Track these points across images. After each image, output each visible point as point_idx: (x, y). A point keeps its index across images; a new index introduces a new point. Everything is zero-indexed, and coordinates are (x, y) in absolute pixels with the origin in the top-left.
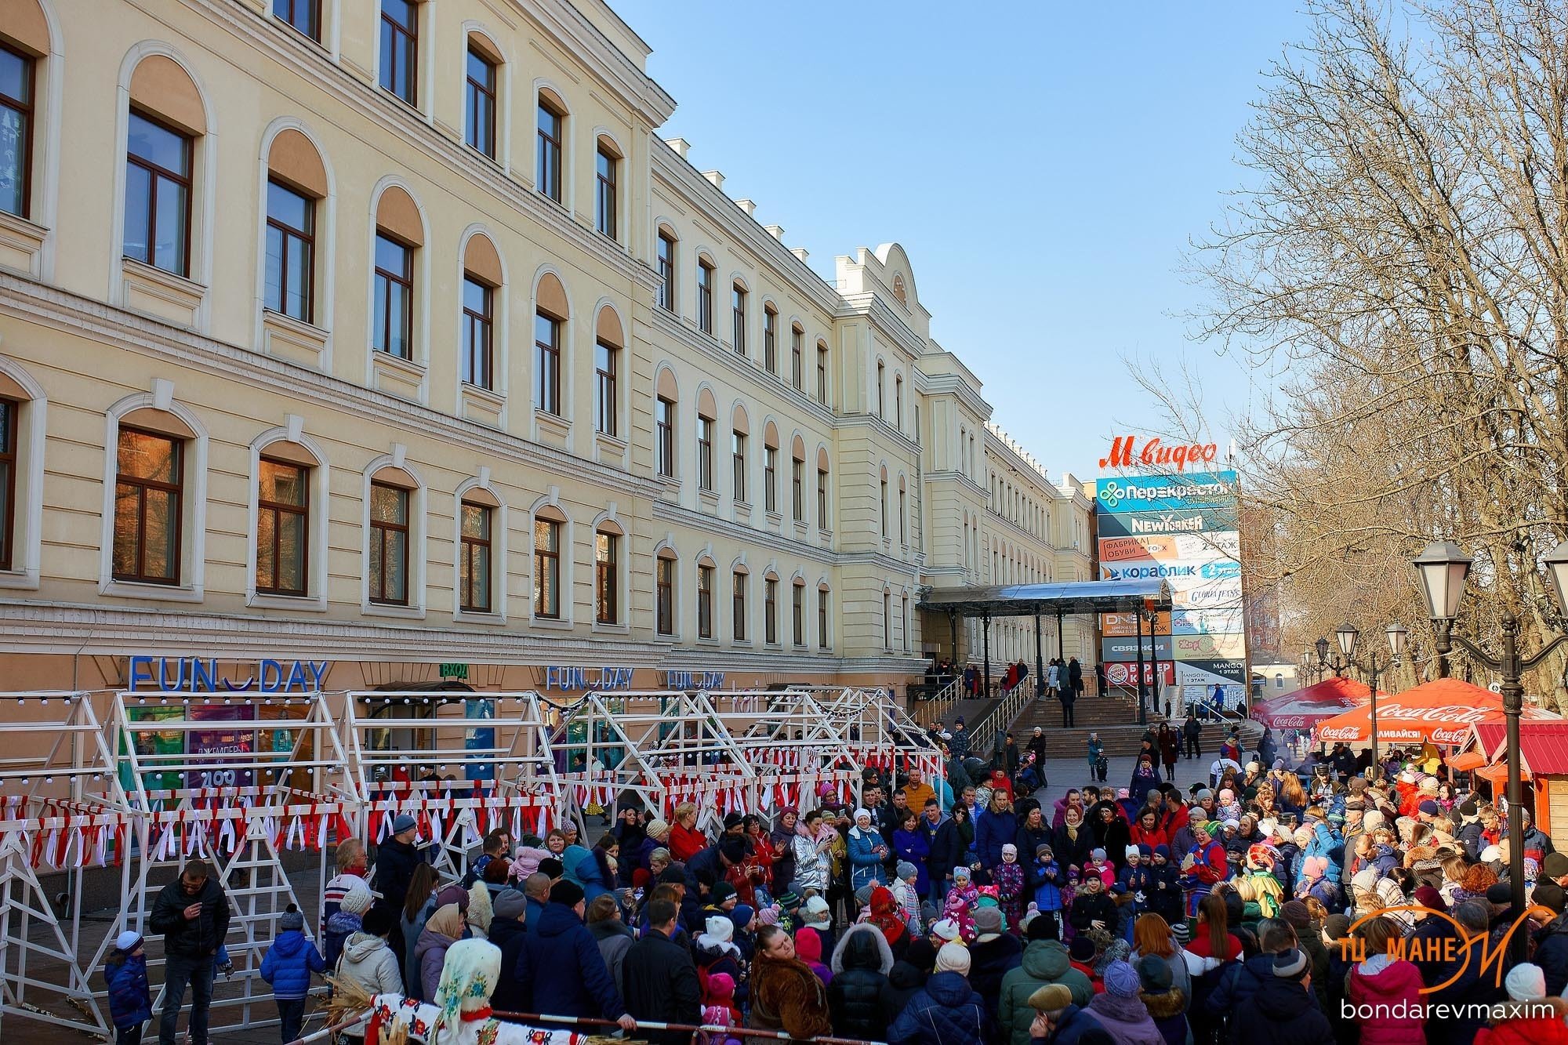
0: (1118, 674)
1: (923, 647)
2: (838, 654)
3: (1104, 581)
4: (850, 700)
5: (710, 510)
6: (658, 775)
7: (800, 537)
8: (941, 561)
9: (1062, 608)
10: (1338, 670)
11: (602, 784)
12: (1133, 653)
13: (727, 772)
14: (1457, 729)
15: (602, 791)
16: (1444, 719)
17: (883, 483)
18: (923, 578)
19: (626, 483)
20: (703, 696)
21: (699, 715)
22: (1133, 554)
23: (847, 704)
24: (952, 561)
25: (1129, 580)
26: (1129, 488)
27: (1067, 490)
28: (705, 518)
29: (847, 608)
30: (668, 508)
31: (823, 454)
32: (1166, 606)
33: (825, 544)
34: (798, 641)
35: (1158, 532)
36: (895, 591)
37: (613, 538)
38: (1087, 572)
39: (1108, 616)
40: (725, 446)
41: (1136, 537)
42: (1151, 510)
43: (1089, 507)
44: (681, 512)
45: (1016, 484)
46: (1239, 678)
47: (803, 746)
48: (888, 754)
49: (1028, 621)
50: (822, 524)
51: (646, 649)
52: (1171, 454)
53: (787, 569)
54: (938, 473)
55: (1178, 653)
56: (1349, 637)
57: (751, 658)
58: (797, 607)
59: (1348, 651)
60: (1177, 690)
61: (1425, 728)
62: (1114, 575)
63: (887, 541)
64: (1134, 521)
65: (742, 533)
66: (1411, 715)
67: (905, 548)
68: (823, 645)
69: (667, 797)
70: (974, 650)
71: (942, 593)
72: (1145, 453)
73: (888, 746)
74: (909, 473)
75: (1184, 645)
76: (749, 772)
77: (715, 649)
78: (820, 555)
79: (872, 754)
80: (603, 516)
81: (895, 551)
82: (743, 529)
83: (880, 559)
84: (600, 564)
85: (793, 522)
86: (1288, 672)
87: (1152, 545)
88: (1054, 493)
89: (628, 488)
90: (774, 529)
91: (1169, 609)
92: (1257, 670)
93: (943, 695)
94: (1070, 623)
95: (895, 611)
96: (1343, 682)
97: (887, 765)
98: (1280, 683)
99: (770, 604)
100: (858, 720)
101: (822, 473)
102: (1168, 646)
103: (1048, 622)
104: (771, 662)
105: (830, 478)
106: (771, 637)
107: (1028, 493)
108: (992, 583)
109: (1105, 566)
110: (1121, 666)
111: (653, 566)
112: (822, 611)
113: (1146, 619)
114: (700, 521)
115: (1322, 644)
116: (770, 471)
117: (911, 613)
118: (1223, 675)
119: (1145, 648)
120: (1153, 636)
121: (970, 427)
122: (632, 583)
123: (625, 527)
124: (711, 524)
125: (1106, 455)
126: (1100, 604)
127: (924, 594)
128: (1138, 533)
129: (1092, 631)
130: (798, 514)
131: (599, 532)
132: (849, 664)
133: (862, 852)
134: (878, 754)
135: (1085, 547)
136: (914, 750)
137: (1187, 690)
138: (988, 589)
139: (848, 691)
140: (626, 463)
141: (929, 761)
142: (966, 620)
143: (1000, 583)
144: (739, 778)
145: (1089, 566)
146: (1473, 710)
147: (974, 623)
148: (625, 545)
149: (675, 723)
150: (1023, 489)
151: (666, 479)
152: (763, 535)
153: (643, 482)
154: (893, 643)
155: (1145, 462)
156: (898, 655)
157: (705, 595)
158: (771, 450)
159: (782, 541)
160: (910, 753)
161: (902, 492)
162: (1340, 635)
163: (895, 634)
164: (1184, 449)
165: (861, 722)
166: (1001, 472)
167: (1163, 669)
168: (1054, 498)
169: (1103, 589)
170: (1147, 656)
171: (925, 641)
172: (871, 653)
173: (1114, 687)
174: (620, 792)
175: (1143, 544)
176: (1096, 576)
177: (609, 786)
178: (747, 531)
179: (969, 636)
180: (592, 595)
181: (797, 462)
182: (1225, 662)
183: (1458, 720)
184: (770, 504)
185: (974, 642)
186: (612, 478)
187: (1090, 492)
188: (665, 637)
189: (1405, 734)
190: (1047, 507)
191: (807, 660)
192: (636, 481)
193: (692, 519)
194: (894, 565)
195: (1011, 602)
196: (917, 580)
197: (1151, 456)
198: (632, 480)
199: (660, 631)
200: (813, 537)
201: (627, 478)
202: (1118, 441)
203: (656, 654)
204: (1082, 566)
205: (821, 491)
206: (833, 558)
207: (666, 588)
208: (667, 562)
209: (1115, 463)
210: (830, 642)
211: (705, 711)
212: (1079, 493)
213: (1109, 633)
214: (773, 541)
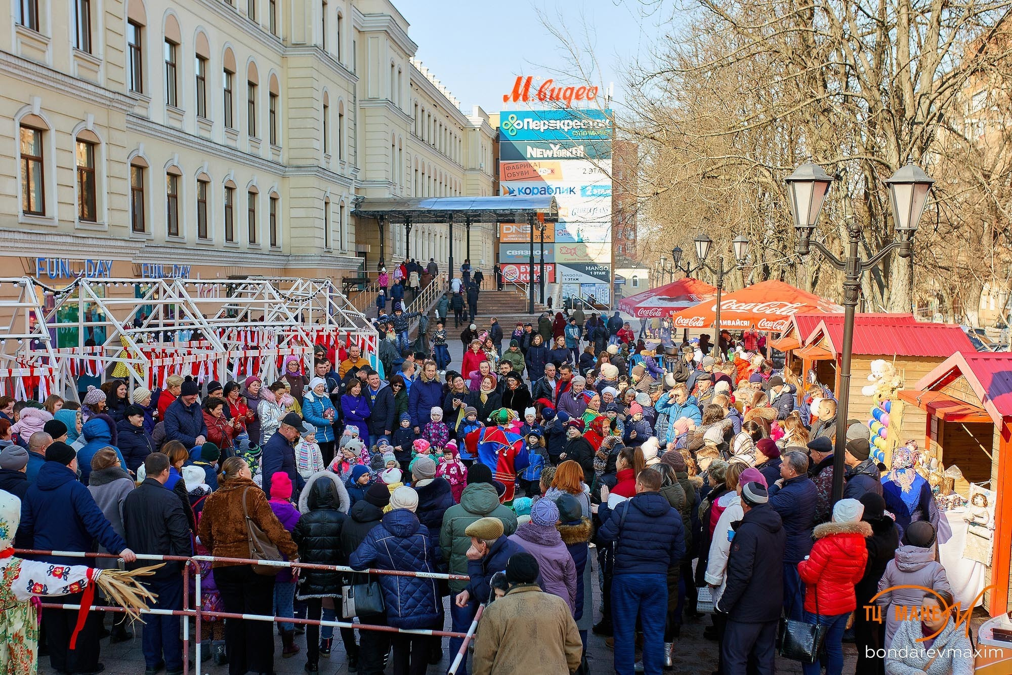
0: (511, 273)
1: (357, 247)
2: (286, 251)
3: (502, 196)
4: (301, 289)
5: (177, 125)
6: (141, 349)
7: (255, 151)
8: (371, 176)
9: (471, 218)
10: (688, 272)
11: (93, 358)
12: (524, 256)
13: (200, 348)
14: (777, 319)
15: (93, 363)
16: (768, 312)
17: (325, 107)
18: (357, 189)
19: (102, 97)
20: (179, 282)
21: (175, 299)
22: (527, 176)
23: (299, 292)
24: (381, 176)
25: (523, 196)
26: (526, 120)
27: (476, 120)
28: (172, 132)
29: (295, 213)
30: (140, 122)
31: (274, 80)
32: (553, 219)
33: (276, 159)
34: (252, 240)
35: (548, 158)
36: (333, 199)
37: (91, 146)
38: (490, 190)
39: (505, 226)
40: (189, 68)
41: (530, 161)
42: (542, 140)
43: (493, 135)
44: (151, 125)
45: (434, 112)
46: (605, 278)
47: (265, 326)
48: (333, 334)
49: (442, 228)
50: (273, 141)
51: (123, 244)
52: (562, 92)
53: (243, 178)
54: (372, 100)
55: (559, 258)
56: (704, 245)
57: (215, 253)
58: (252, 211)
59: (703, 256)
60: (557, 287)
61: (753, 318)
62: (511, 192)
63: (328, 157)
64: (529, 149)
65: (205, 145)
66: (744, 308)
67: (342, 163)
68: (273, 244)
69: (151, 369)
70: (398, 251)
71: (371, 203)
72: (540, 91)
73: (332, 327)
74: (347, 98)
75: (564, 251)
76: (220, 349)
77: (182, 245)
78: (271, 167)
79: (321, 333)
80: (82, 126)
81: (334, 166)
82: (205, 143)
83: (322, 172)
84: (80, 169)
85: (248, 138)
86: (642, 274)
87: (543, 169)
88: (465, 122)
89: (103, 101)
90: (231, 143)
91: (556, 221)
92: (619, 272)
93: (372, 289)
94: (477, 230)
95: (334, 217)
96: (692, 282)
97: (332, 343)
98: (635, 283)
99: (229, 208)
100: (308, 305)
101: (273, 96)
102: (552, 252)
103: (459, 229)
104: (230, 257)
105: (280, 100)
106: (229, 237)
107: (445, 121)
108: (413, 196)
109: (504, 184)
110: (514, 267)
111: (127, 172)
112: (273, 215)
113: (537, 229)
114: (167, 134)
115: (677, 251)
116: (228, 92)
117: (347, 219)
118: (593, 276)
119: (535, 252)
120: (542, 243)
121: (398, 62)
122: (109, 186)
123: (102, 136)
124: (179, 137)
125: (509, 92)
126: (501, 215)
127: (358, 203)
128: (532, 158)
129: (491, 238)
130: (252, 131)
131: (79, 140)
132: (295, 260)
133: (315, 413)
134: (325, 334)
135: (489, 168)
136: (354, 331)
137: (564, 286)
138: (410, 200)
139: (300, 281)
140: (101, 79)
141: (367, 339)
142: (391, 226)
143: (420, 195)
144: (211, 354)
145: (491, 184)
146: (790, 305)
147: (397, 230)
148: (102, 153)
149: (155, 306)
150: (441, 118)
151: (137, 96)
152: (223, 148)
153: (117, 96)
154: (331, 244)
155: (541, 99)
156: (336, 253)
157: (173, 198)
158: (229, 73)
159: (239, 154)
160: (352, 333)
161: (341, 116)
162: (698, 244)
163: (333, 236)
164: (572, 89)
165: (311, 308)
166: (424, 103)
167: (548, 269)
168: (465, 126)
169: (502, 204)
170: (537, 260)
171: (358, 242)
172: (314, 252)
173: (510, 284)
174: (109, 364)
175: (535, 168)
176: (496, 192)
177: (98, 359)
178: (208, 144)
179: (394, 239)
180: (75, 195)
181: (252, 85)
182: (595, 265)
183: (778, 313)
184: (229, 121)
185: (398, 244)
186: (88, 92)
187: (495, 122)
188: (139, 236)
189: (738, 323)
190: (459, 133)
191: (260, 256)
192: (111, 95)
193: (162, 132)
194: (333, 177)
195: (429, 211)
196: (353, 191)
197: (545, 94)
198: (107, 94)
199: (134, 229)
200: (265, 151)
201: (102, 92)
202: (519, 79)
203: (131, 248)
204: (485, 184)
205: (272, 112)
206: (281, 170)
207: (139, 191)
208: (139, 169)
209: (516, 98)
210: (279, 242)
211: (181, 295)
212: (486, 123)
213: (505, 240)
214: (232, 154)
